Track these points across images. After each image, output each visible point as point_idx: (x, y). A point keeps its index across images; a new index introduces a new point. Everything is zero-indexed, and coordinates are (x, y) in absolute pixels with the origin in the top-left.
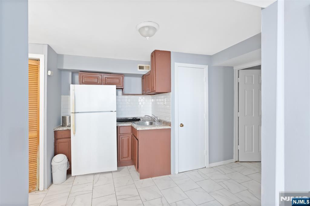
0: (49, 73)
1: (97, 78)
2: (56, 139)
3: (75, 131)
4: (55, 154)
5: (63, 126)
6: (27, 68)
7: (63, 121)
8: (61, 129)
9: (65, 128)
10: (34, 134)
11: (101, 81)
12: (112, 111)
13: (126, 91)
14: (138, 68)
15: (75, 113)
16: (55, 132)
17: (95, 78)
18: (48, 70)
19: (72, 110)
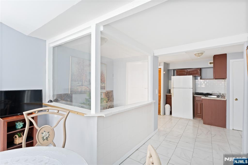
0: (164, 72)
1: (185, 72)
2: (167, 98)
3: (173, 95)
4: (166, 104)
5: (169, 93)
6: (158, 71)
7: (169, 91)
8: (168, 94)
9: (170, 94)
10: (160, 95)
11: (186, 73)
12: (190, 88)
13: (203, 77)
14: (209, 63)
15: (173, 88)
16: (166, 95)
17: (183, 71)
18: (164, 71)
19: (172, 87)
